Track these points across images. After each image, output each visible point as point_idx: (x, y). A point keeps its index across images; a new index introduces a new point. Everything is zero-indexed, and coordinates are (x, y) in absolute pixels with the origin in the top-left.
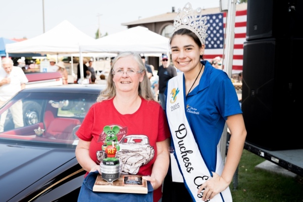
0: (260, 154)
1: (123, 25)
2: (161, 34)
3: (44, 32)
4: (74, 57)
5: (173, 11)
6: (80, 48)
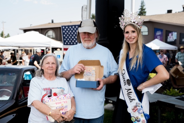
1: (20, 29)
2: (45, 35)
5: (53, 22)
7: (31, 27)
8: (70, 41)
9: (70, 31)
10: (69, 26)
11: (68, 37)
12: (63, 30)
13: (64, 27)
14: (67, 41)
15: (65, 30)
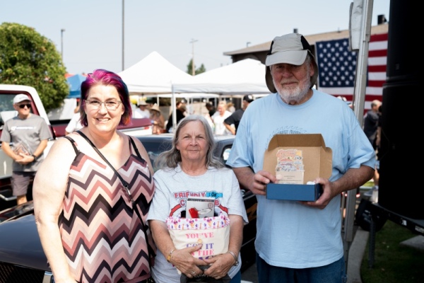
0: (402, 222)
1: (226, 54)
3: (123, 70)
4: (160, 98)
6: (172, 88)
7: (248, 48)
8: (335, 78)
9: (337, 54)
10: (333, 43)
11: (330, 69)
12: (320, 51)
13: (321, 46)
14: (327, 79)
15: (325, 51)
